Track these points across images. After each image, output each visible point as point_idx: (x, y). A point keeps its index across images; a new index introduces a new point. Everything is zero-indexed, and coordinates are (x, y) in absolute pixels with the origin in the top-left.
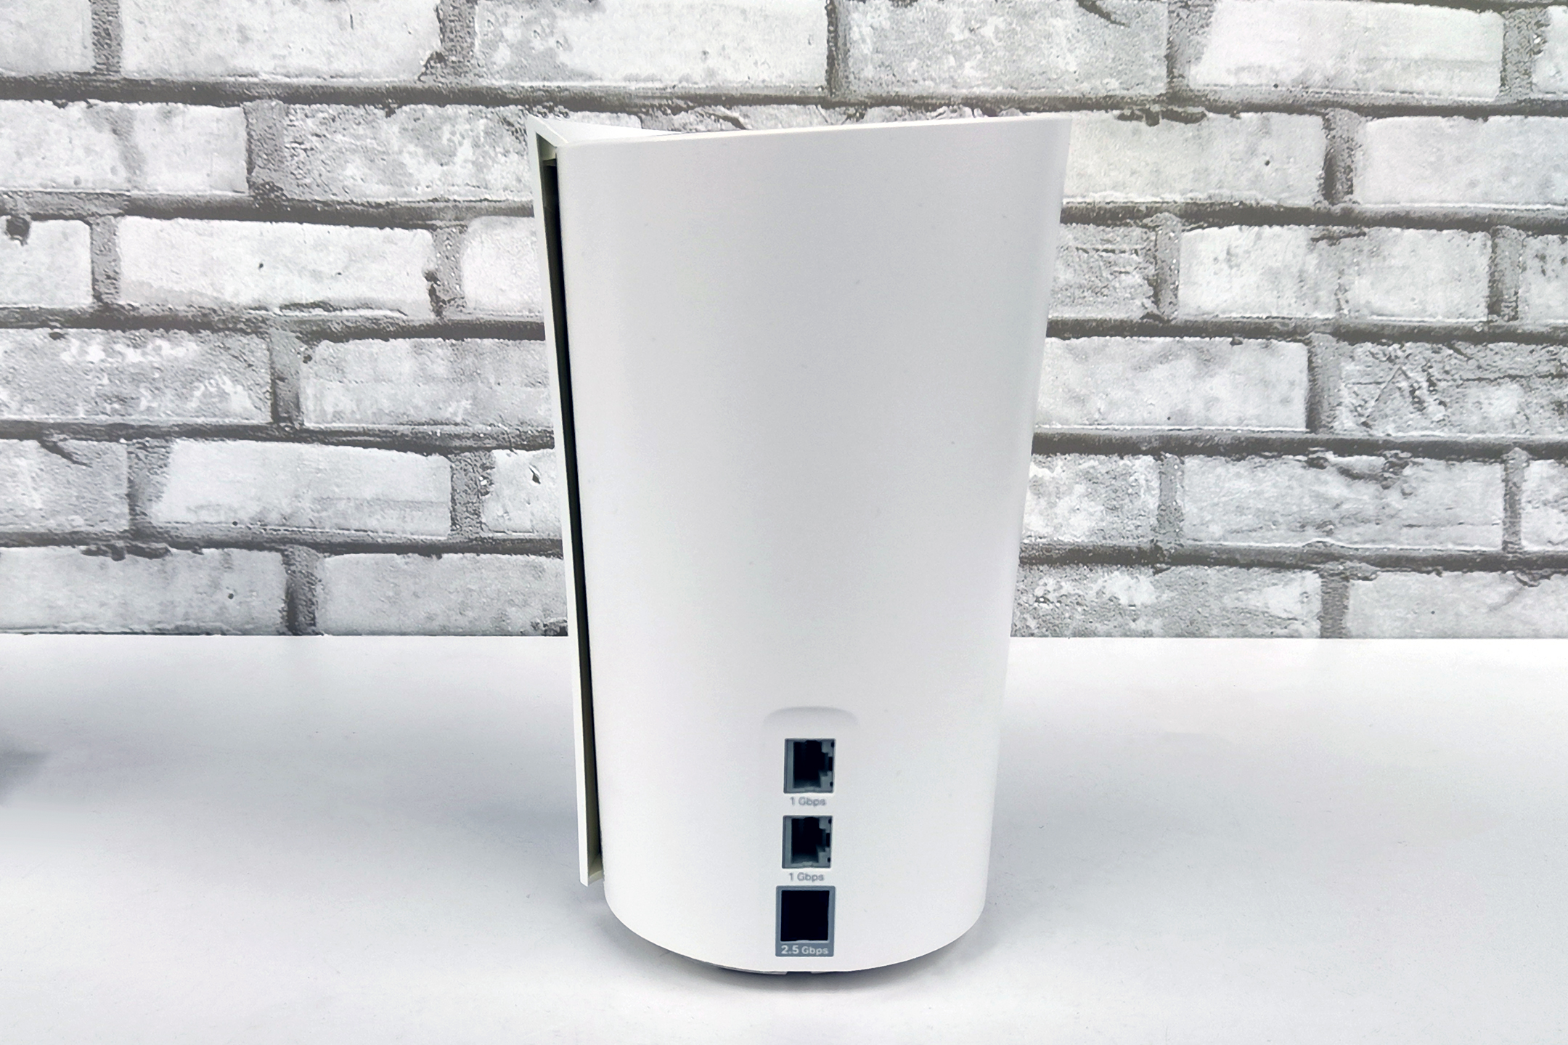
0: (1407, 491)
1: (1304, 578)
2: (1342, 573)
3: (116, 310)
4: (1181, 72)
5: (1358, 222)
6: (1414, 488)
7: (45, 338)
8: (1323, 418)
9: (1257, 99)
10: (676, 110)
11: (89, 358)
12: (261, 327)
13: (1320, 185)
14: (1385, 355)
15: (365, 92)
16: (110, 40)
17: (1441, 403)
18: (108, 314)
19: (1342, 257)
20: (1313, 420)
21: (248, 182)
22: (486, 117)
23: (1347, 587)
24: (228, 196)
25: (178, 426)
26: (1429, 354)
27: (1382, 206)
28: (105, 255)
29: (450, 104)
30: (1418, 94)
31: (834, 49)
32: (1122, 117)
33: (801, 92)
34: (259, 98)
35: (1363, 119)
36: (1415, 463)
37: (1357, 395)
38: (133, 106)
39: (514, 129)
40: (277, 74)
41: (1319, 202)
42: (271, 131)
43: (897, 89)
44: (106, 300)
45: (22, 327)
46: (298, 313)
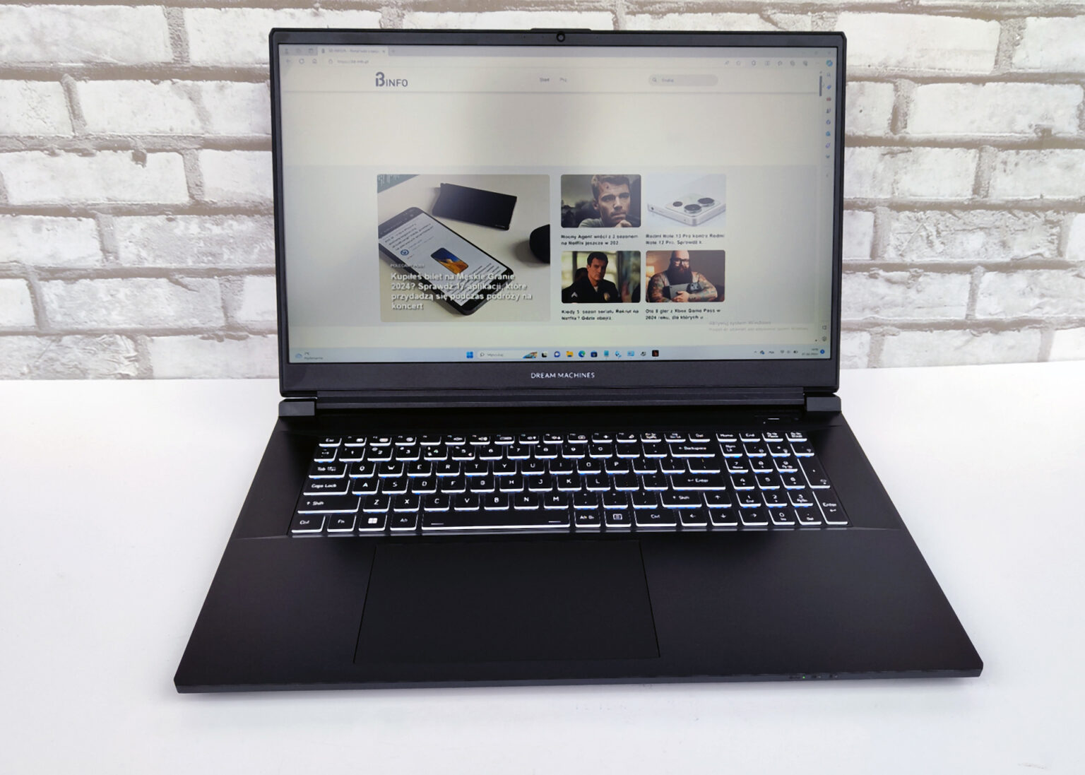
0: (920, 289)
1: (861, 336)
3: (204, 204)
5: (908, 144)
11: (191, 232)
14: (915, 217)
16: (181, 41)
17: (942, 243)
20: (873, 254)
25: (247, 268)
26: (939, 217)
28: (194, 173)
30: (948, 70)
35: (916, 85)
36: (925, 275)
38: (200, 83)
41: (888, 133)
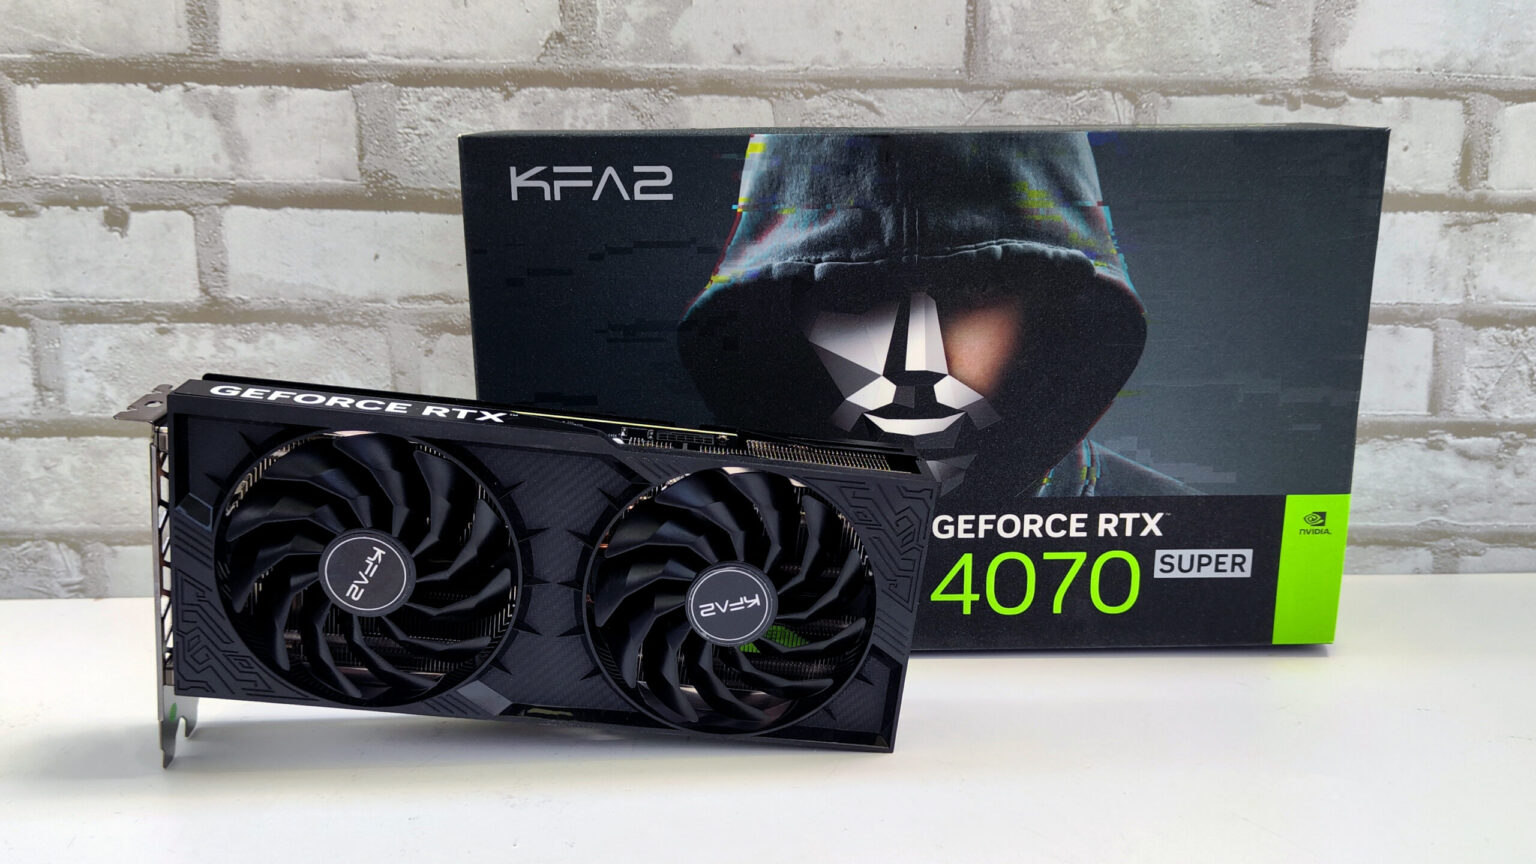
2: (1453, 549)
4: (1324, 56)
6: (1527, 468)
7: (151, 333)
8: (1445, 401)
9: (1400, 83)
10: (809, 94)
12: (378, 321)
13: (1456, 171)
15: (481, 74)
18: (217, 308)
19: (1474, 243)
21: (360, 169)
22: (610, 101)
23: (1456, 563)
24: (337, 184)
27: (1516, 192)
29: (572, 86)
31: (972, 29)
32: (1264, 102)
33: (938, 75)
34: (368, 80)
37: (1479, 379)
39: (639, 114)
40: (387, 55)
42: (382, 116)
43: (1036, 72)
44: (214, 294)
45: (127, 322)
46: (416, 306)
